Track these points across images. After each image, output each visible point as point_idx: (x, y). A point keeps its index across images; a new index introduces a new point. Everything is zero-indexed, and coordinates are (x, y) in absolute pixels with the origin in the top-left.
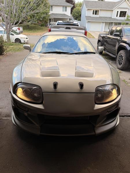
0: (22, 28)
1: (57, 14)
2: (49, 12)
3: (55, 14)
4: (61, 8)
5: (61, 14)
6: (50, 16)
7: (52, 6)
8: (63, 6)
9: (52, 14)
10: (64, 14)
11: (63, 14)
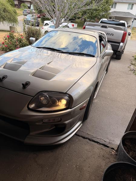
0: (77, 25)
1: (119, 12)
2: (110, 10)
3: (117, 12)
4: (126, 6)
5: (124, 12)
6: (110, 14)
7: (116, 3)
8: (129, 4)
9: (115, 12)
10: (129, 13)
11: (127, 12)
